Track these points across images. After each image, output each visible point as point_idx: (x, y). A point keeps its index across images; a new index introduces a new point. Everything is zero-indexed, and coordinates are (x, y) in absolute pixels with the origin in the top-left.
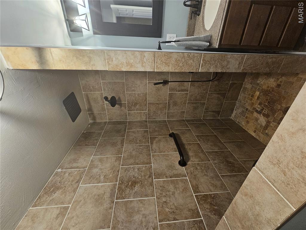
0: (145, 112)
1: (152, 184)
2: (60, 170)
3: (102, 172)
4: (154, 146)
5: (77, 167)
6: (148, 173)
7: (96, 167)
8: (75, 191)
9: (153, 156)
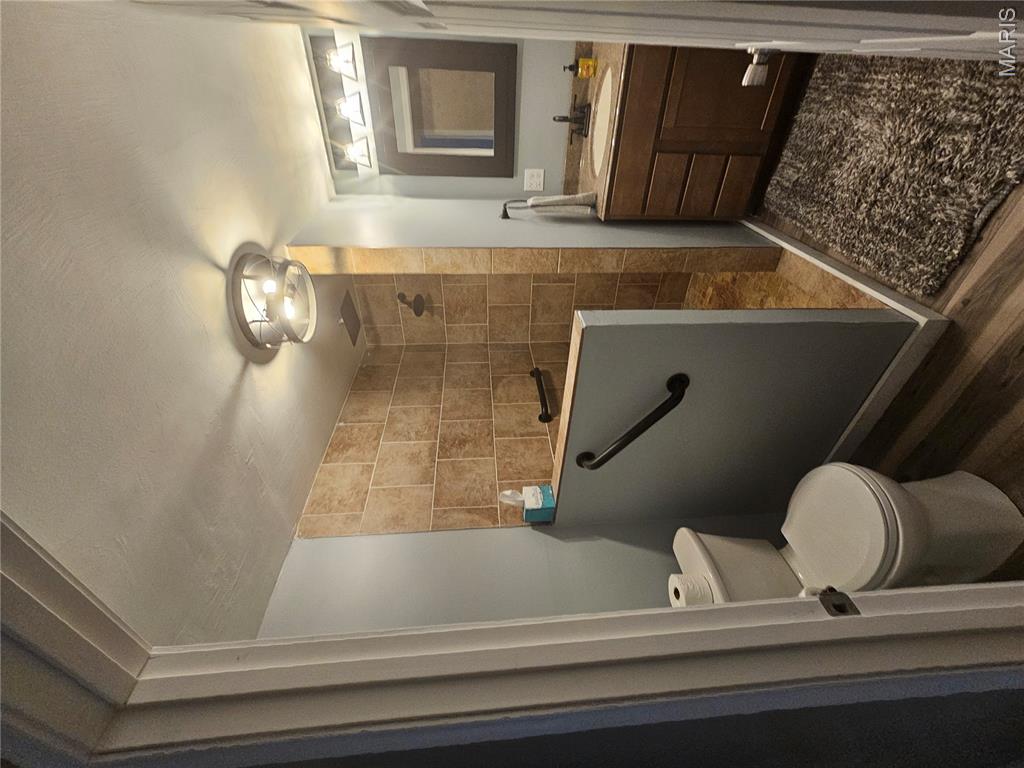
0: (483, 326)
1: (491, 444)
2: (342, 424)
3: (412, 428)
4: (500, 391)
5: (369, 421)
6: (486, 430)
7: (401, 421)
8: (375, 448)
9: (496, 407)
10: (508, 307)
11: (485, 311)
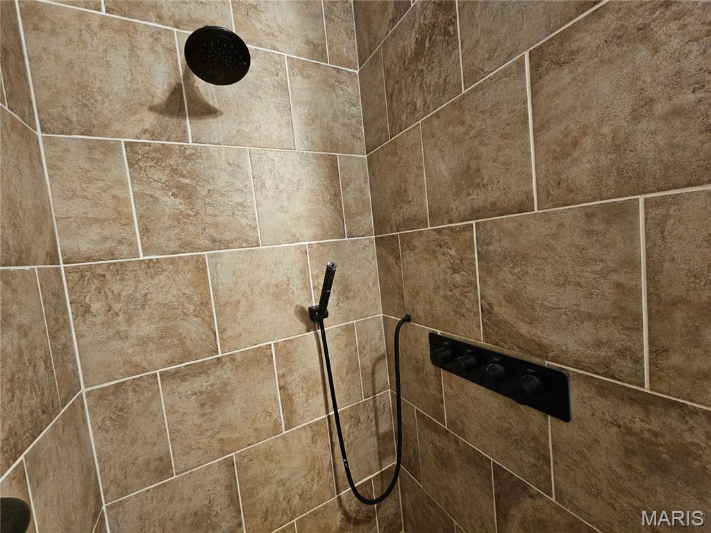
0: (132, 244)
10: (205, 304)
11: (185, 246)
